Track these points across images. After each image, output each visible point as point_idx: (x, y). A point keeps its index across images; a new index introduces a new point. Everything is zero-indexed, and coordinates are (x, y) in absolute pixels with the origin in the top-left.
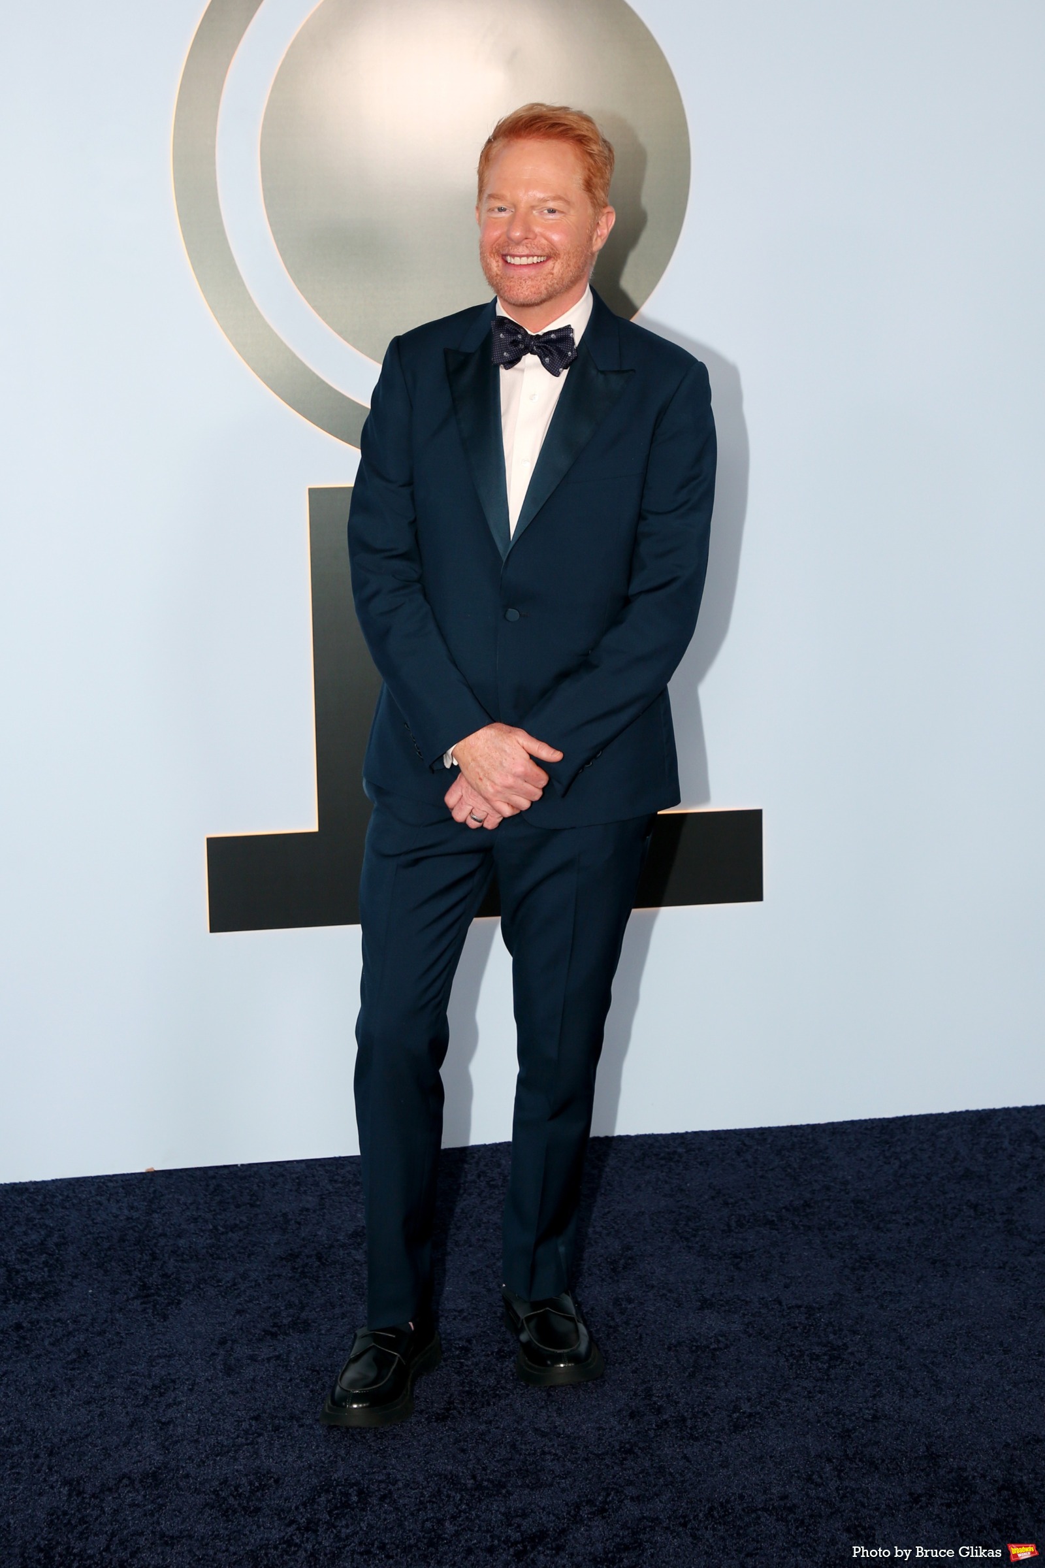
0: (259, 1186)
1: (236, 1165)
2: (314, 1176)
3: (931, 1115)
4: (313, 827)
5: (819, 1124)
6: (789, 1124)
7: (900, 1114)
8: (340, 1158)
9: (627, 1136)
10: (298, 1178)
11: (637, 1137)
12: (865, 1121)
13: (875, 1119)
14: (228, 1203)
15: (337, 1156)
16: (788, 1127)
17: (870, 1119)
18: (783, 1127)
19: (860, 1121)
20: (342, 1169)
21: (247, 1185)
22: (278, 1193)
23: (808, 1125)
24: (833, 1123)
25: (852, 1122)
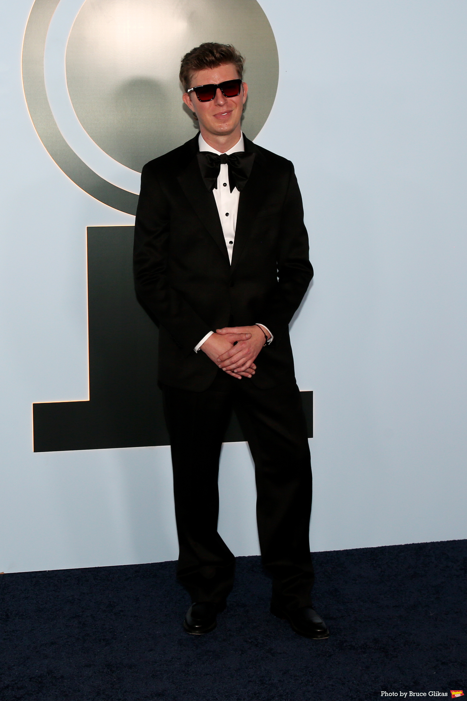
0: (58, 581)
1: (46, 571)
2: (85, 577)
3: (396, 546)
4: (88, 399)
5: (340, 551)
6: (325, 551)
7: (380, 545)
8: (98, 567)
9: (244, 557)
10: (78, 578)
11: (249, 557)
12: (363, 548)
13: (368, 548)
14: (44, 590)
15: (97, 567)
16: (324, 552)
17: (365, 548)
18: (322, 552)
19: (360, 549)
20: (100, 573)
21: (52, 581)
22: (68, 585)
23: (334, 551)
24: (347, 550)
25: (356, 549)
